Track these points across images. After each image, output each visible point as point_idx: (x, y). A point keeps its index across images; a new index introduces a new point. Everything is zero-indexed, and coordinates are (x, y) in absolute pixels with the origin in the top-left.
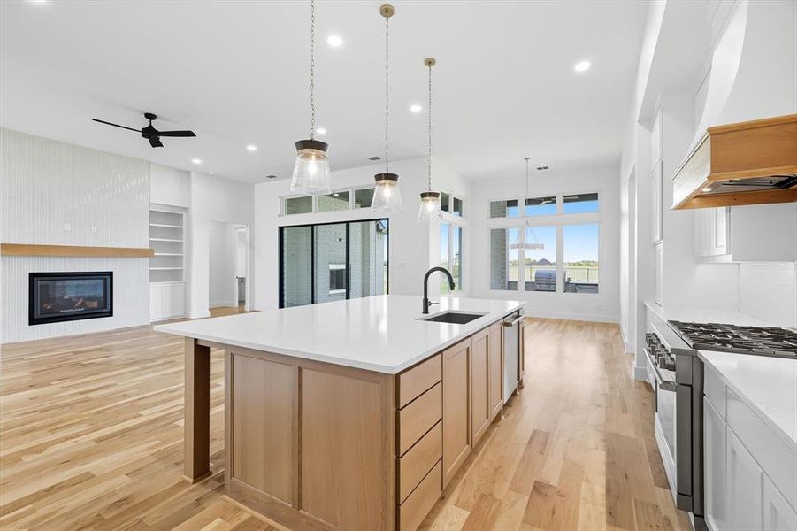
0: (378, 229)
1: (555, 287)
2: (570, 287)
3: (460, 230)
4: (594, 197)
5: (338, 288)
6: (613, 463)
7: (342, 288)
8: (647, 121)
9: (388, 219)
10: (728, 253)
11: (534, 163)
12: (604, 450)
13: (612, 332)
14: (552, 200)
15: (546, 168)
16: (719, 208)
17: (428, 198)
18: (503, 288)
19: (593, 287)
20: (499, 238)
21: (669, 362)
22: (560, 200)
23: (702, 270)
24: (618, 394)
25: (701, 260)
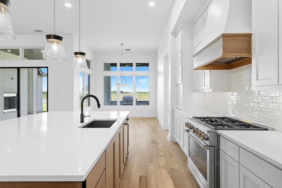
0: (39, 73)
1: (133, 103)
2: (139, 103)
3: (89, 76)
4: (147, 65)
5: (10, 108)
6: (176, 184)
7: (14, 108)
8: (175, 34)
9: (47, 67)
10: (211, 88)
11: (125, 47)
12: (170, 179)
13: (155, 122)
14: (131, 65)
15: (129, 50)
16: (206, 71)
17: (79, 55)
18: (109, 104)
19: (147, 103)
20: (108, 81)
21: (206, 137)
22: (134, 65)
23: (195, 95)
24: (167, 149)
25: (195, 91)
